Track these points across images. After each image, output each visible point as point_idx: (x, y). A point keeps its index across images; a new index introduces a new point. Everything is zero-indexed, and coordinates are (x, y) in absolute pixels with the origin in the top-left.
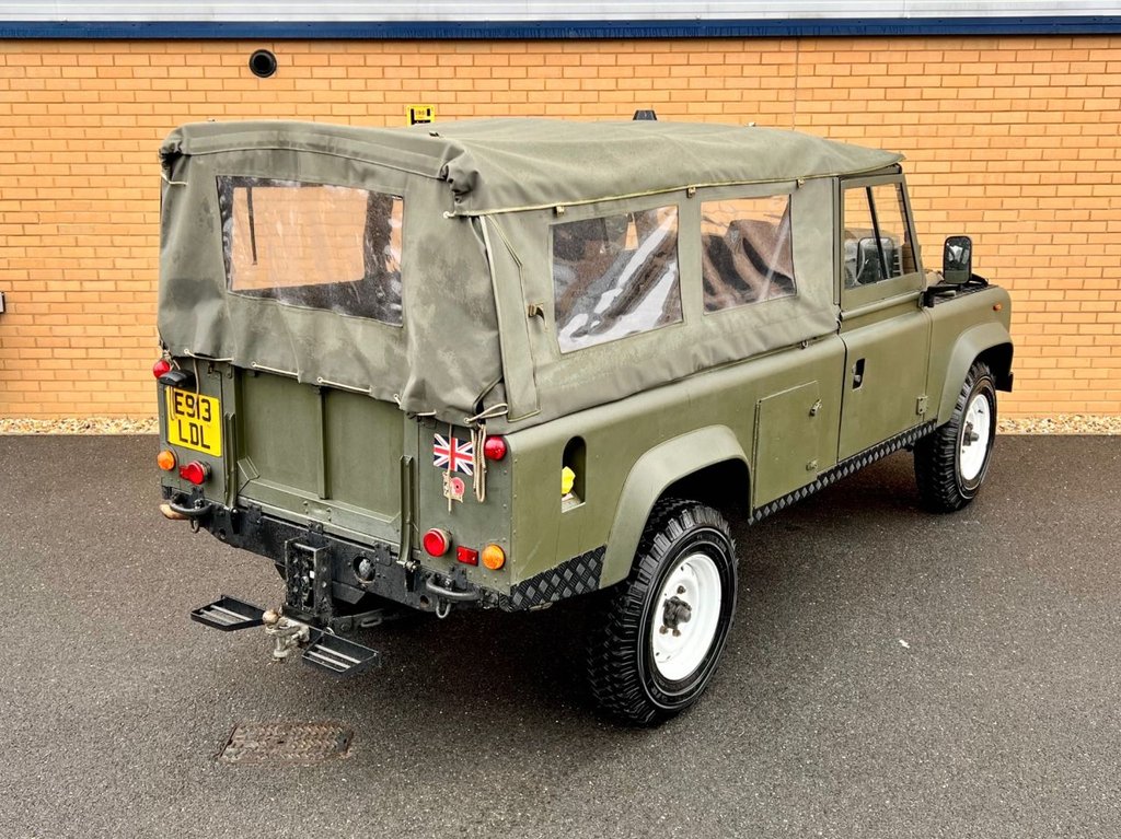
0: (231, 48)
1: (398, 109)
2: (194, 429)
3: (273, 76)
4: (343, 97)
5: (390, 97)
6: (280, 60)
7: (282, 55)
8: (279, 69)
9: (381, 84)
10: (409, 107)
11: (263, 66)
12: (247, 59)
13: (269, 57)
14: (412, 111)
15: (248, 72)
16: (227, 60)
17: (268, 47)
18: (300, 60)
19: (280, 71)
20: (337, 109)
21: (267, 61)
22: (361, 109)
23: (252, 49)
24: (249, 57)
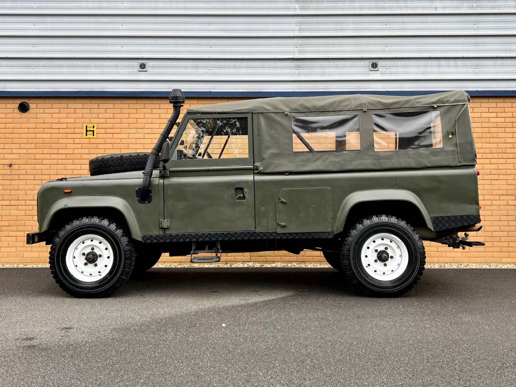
0: (11, 101)
1: (80, 125)
3: (28, 112)
4: (57, 121)
5: (77, 120)
6: (31, 106)
7: (32, 104)
8: (30, 109)
9: (74, 115)
10: (85, 125)
11: (24, 108)
12: (17, 105)
13: (26, 104)
14: (86, 126)
15: (17, 111)
16: (8, 106)
17: (27, 101)
18: (39, 106)
19: (31, 111)
20: (54, 126)
21: (25, 106)
22: (65, 126)
23: (20, 101)
24: (18, 105)
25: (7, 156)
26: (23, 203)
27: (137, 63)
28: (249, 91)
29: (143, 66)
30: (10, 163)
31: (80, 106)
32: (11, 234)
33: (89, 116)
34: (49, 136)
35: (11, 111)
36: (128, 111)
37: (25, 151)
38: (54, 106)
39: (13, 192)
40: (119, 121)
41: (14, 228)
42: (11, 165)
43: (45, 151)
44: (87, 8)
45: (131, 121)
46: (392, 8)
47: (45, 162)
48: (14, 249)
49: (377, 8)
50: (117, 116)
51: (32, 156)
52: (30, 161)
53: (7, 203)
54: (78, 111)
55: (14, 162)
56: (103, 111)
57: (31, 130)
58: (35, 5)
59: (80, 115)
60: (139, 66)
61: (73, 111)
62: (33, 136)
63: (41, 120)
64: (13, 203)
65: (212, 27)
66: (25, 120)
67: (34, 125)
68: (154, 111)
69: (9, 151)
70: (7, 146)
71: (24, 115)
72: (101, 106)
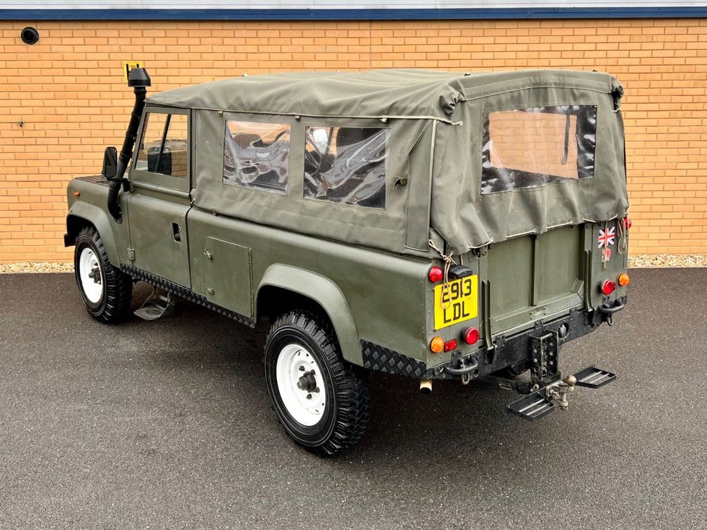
0: (9, 26)
1: (118, 64)
2: (457, 307)
3: (37, 43)
4: (82, 56)
5: (113, 56)
6: (41, 33)
7: (42, 31)
8: (40, 39)
9: (107, 48)
10: (125, 63)
11: (30, 37)
12: (20, 33)
13: (33, 31)
14: (127, 65)
15: (20, 41)
16: (6, 33)
17: (33, 26)
18: (53, 33)
19: (41, 41)
20: (79, 64)
21: (32, 34)
22: (94, 64)
23: (23, 26)
24: (21, 31)
25: (14, 111)
26: (47, 178)
28: (367, 7)
30: (20, 121)
31: (115, 33)
32: (35, 220)
33: (129, 49)
34: (72, 79)
35: (11, 41)
36: (188, 41)
37: (39, 103)
38: (76, 33)
39: (30, 163)
40: (174, 56)
41: (39, 213)
42: (22, 123)
43: (70, 102)
45: (193, 56)
47: (71, 118)
48: (41, 242)
50: (171, 49)
51: (52, 111)
52: (49, 118)
53: (24, 178)
54: (112, 41)
55: (25, 119)
56: (149, 41)
57: (45, 72)
59: (116, 48)
61: (104, 41)
62: (49, 79)
63: (59, 56)
64: (32, 177)
66: (35, 56)
67: (48, 64)
68: (227, 41)
69: (17, 103)
70: (13, 95)
71: (31, 47)
72: (146, 33)
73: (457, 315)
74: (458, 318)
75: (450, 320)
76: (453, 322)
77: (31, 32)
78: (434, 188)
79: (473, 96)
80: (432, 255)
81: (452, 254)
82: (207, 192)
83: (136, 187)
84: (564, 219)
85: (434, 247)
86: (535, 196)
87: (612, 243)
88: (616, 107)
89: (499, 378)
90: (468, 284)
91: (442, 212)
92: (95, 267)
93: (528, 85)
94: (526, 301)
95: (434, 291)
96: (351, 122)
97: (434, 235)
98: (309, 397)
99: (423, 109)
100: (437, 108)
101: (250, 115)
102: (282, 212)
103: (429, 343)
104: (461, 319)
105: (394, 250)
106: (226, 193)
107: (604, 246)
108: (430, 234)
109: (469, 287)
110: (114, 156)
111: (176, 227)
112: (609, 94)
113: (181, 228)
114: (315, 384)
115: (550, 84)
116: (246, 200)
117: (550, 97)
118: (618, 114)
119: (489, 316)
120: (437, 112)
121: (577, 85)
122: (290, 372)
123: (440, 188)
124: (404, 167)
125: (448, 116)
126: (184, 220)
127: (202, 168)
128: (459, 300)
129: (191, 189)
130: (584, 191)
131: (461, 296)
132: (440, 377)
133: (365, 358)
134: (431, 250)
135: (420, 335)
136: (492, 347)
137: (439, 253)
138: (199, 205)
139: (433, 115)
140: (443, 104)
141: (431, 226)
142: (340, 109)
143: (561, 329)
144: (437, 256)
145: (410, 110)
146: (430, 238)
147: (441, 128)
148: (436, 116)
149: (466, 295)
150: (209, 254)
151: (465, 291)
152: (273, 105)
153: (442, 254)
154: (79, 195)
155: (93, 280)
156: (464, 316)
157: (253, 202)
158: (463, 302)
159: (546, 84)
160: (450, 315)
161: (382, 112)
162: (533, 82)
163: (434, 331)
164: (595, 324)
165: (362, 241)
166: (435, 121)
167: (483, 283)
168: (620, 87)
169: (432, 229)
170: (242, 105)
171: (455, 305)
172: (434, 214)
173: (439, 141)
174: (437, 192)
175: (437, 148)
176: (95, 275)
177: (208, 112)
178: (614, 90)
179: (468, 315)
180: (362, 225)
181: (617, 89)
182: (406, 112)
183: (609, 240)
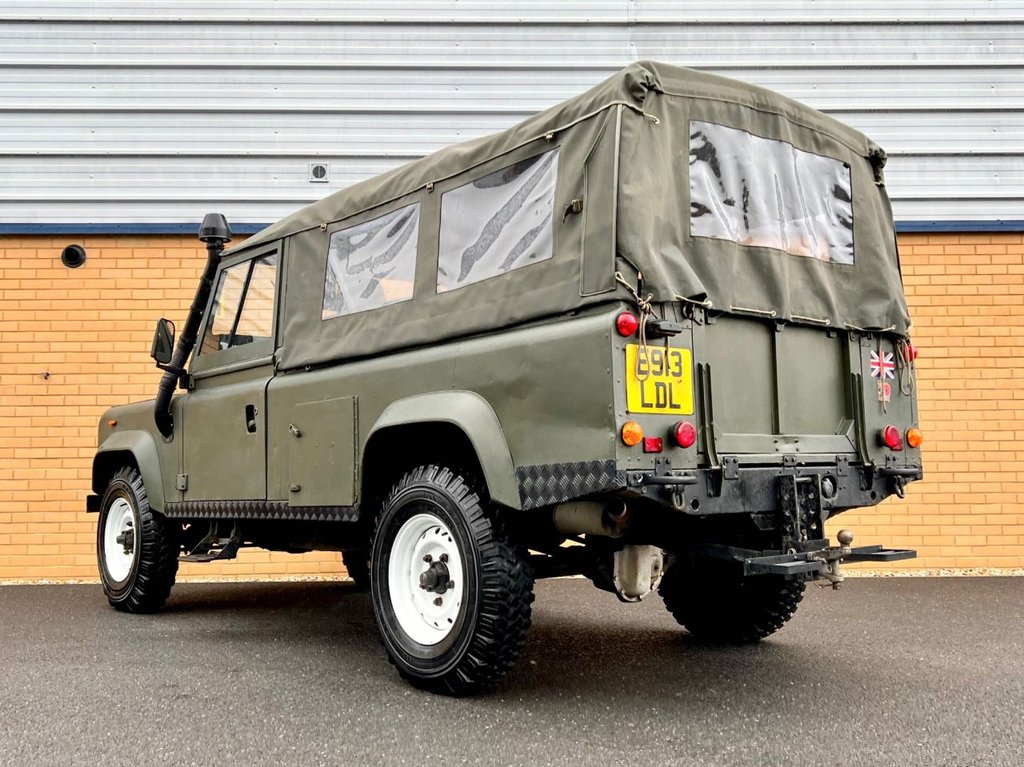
0: (47, 243)
2: (661, 389)
3: (82, 266)
4: (142, 284)
5: (185, 283)
6: (89, 253)
7: (91, 249)
8: (87, 260)
9: (178, 273)
11: (73, 258)
12: (60, 252)
13: (78, 250)
15: (60, 263)
16: (42, 253)
17: (79, 243)
18: (106, 253)
19: (88, 263)
20: (137, 294)
21: (77, 253)
22: (159, 294)
23: (66, 244)
24: (62, 250)
25: (39, 358)
26: (73, 453)
27: (308, 166)
29: (319, 172)
30: (45, 371)
31: (191, 253)
32: (49, 517)
34: (126, 315)
35: (47, 264)
37: (76, 347)
38: (138, 253)
39: (52, 432)
41: (55, 506)
42: (48, 374)
43: (119, 346)
44: (204, 53)
46: (826, 54)
47: (118, 368)
48: (54, 549)
49: (796, 54)
51: (92, 357)
52: (86, 368)
53: (41, 453)
54: (185, 263)
55: (53, 369)
57: (88, 304)
58: (94, 46)
60: (311, 171)
61: (176, 263)
62: (94, 315)
63: (110, 284)
64: (52, 453)
65: (462, 92)
66: (77, 283)
67: (94, 294)
69: (44, 347)
70: (39, 336)
71: (74, 272)
73: (662, 402)
74: (664, 406)
75: (651, 406)
76: (654, 410)
77: (76, 252)
78: (620, 197)
79: (673, 90)
80: (621, 293)
81: (650, 298)
82: (298, 343)
83: (198, 380)
84: (816, 313)
85: (623, 281)
86: (770, 260)
87: (892, 377)
88: (877, 178)
89: (733, 548)
90: (676, 359)
91: (634, 233)
92: (128, 528)
93: (750, 103)
94: (768, 425)
95: (624, 350)
96: (504, 160)
97: (622, 265)
98: (438, 602)
99: (603, 98)
100: (623, 90)
101: (364, 214)
102: (404, 325)
103: (618, 428)
104: (667, 410)
105: (566, 308)
106: (326, 331)
107: (879, 375)
108: (616, 264)
109: (678, 364)
110: (171, 340)
111: (250, 412)
112: (866, 158)
113: (259, 409)
114: (447, 576)
115: (781, 110)
116: (354, 330)
117: (782, 130)
118: (881, 187)
119: (711, 419)
120: (623, 95)
121: (819, 127)
122: (410, 573)
123: (630, 198)
124: (579, 185)
125: (639, 101)
126: (262, 395)
127: (292, 313)
128: (663, 379)
129: (275, 350)
130: (842, 282)
131: (667, 374)
132: (638, 491)
133: (523, 495)
134: (620, 287)
135: (606, 421)
136: (718, 467)
137: (631, 291)
138: (285, 365)
139: (617, 98)
140: (630, 85)
141: (618, 254)
142: (489, 151)
143: (825, 483)
144: (627, 295)
145: (584, 108)
146: (616, 270)
147: (630, 117)
148: (621, 99)
149: (674, 374)
150: (295, 430)
151: (674, 368)
152: (398, 186)
153: (635, 294)
154: (115, 424)
155: (121, 546)
156: (673, 406)
157: (364, 328)
158: (670, 384)
159: (775, 108)
160: (651, 398)
161: (546, 128)
162: (757, 101)
163: (627, 412)
164: (878, 493)
165: (519, 315)
166: (620, 107)
167: (700, 366)
168: (881, 150)
169: (619, 258)
170: (354, 205)
171: (658, 385)
172: (621, 236)
173: (626, 134)
174: (625, 203)
175: (624, 143)
176: (125, 541)
177: (306, 234)
178: (873, 153)
179: (677, 407)
180: (519, 294)
181: (876, 151)
182: (580, 113)
183: (887, 370)
